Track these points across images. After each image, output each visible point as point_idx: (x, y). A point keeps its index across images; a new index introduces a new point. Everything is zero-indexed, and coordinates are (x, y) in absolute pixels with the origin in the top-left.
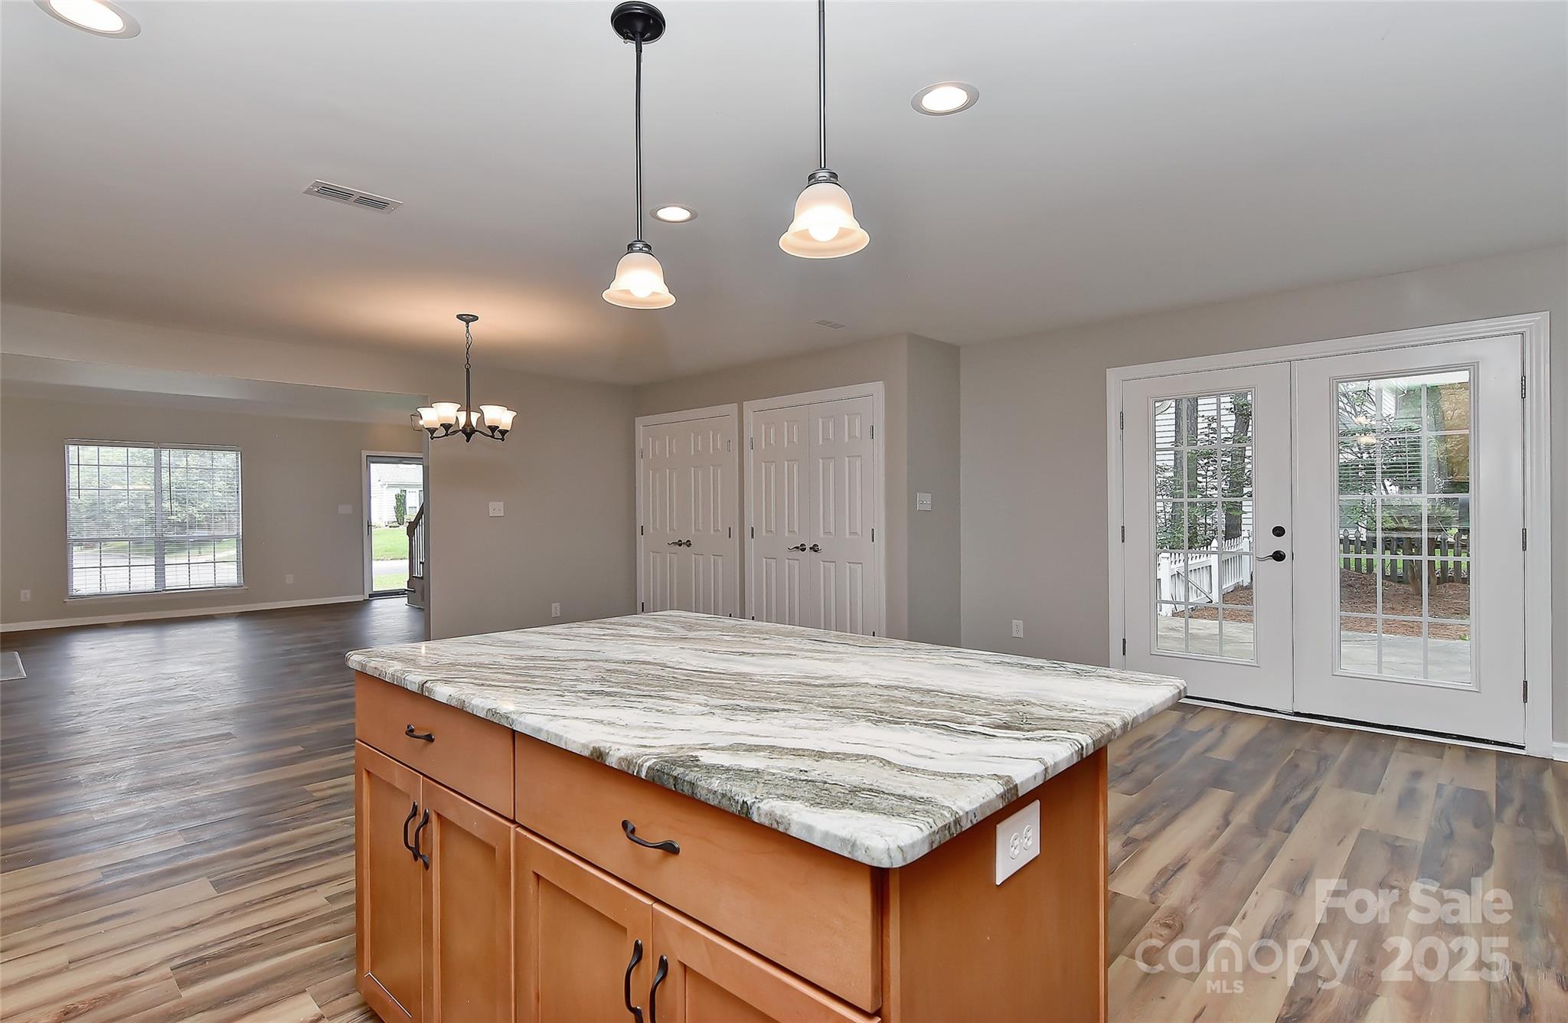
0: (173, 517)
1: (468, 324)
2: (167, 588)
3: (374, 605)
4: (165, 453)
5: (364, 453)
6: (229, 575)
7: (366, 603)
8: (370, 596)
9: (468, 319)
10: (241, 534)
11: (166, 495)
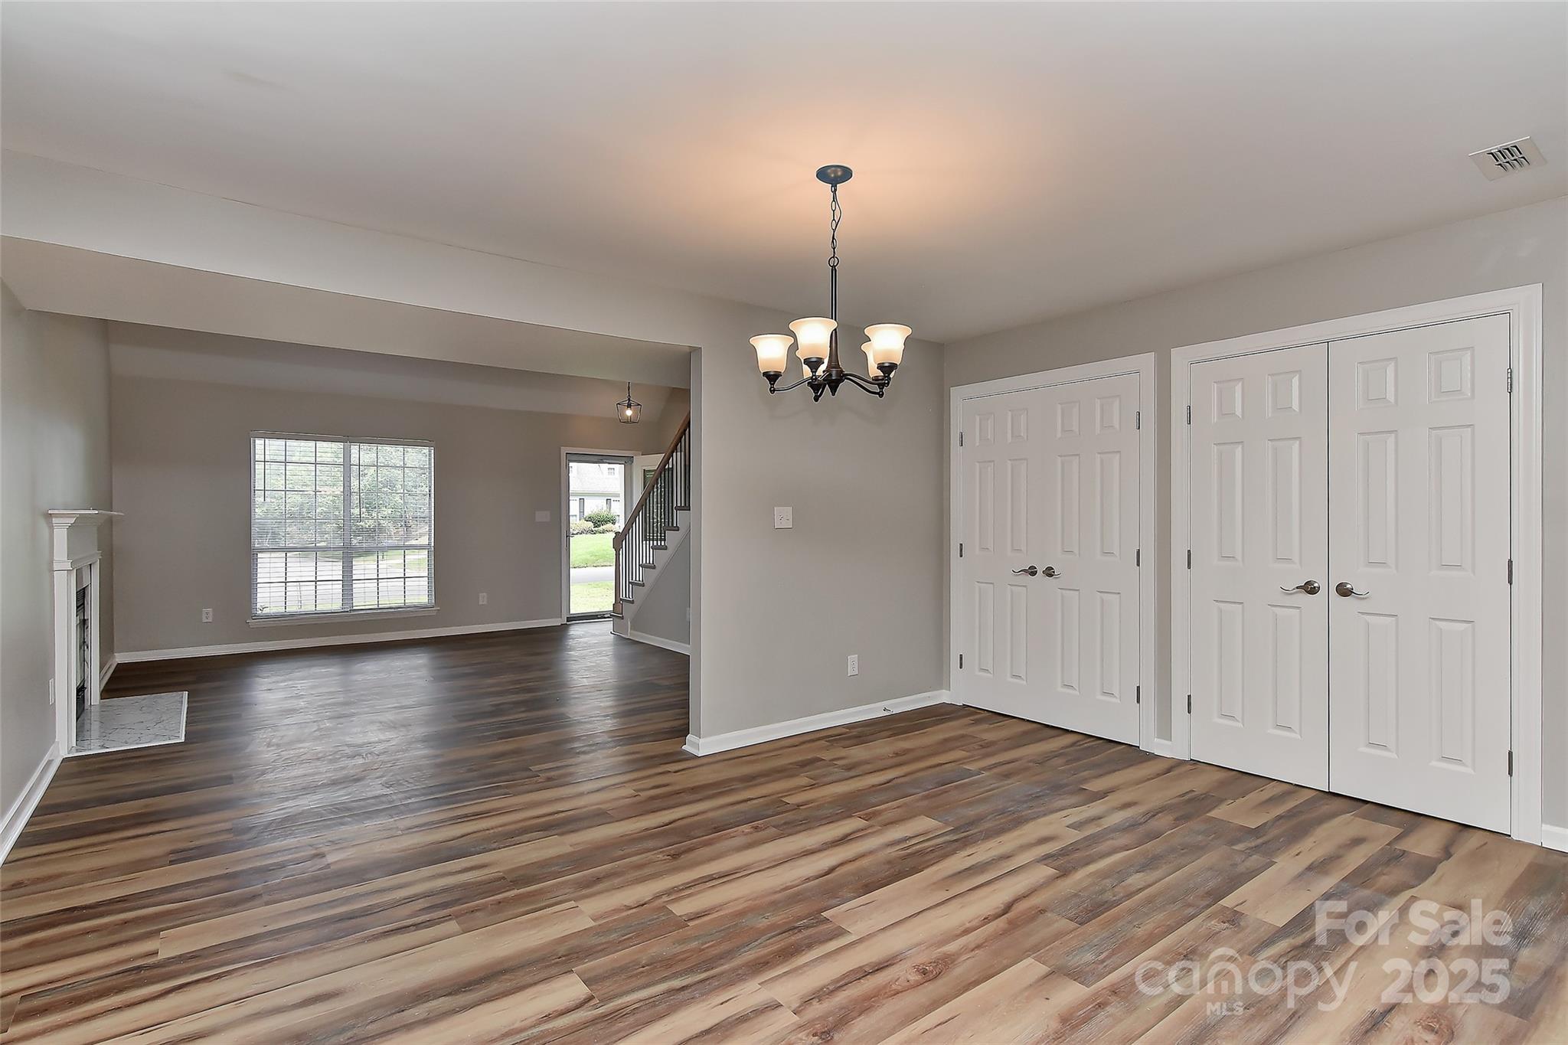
0: (361, 523)
1: (834, 186)
2: (354, 608)
3: (571, 633)
4: (354, 449)
5: (564, 450)
6: (419, 593)
7: (563, 628)
8: (569, 620)
9: (834, 176)
10: (433, 545)
11: (355, 498)
